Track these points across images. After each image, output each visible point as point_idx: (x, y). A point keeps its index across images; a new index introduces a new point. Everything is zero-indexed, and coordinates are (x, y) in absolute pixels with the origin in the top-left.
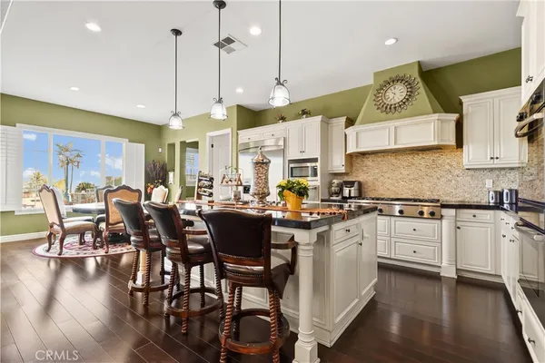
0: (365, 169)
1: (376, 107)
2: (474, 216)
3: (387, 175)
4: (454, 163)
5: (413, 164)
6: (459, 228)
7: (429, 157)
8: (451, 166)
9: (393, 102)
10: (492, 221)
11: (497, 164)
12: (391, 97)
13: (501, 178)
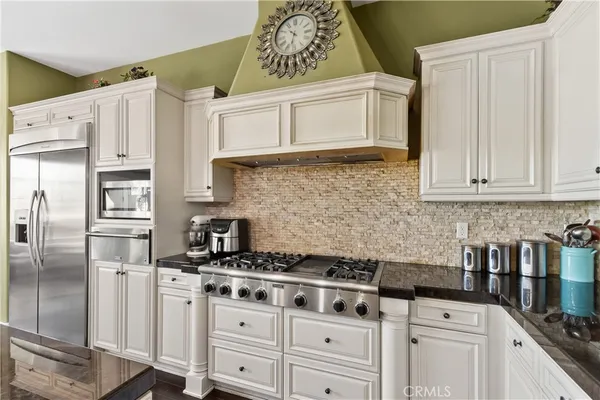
0: (256, 194)
1: (261, 63)
2: (447, 316)
3: (292, 208)
4: (403, 190)
5: (335, 189)
6: (415, 341)
7: (361, 175)
8: (398, 194)
9: (290, 51)
10: (482, 330)
11: (483, 193)
12: (289, 41)
13: (482, 220)
